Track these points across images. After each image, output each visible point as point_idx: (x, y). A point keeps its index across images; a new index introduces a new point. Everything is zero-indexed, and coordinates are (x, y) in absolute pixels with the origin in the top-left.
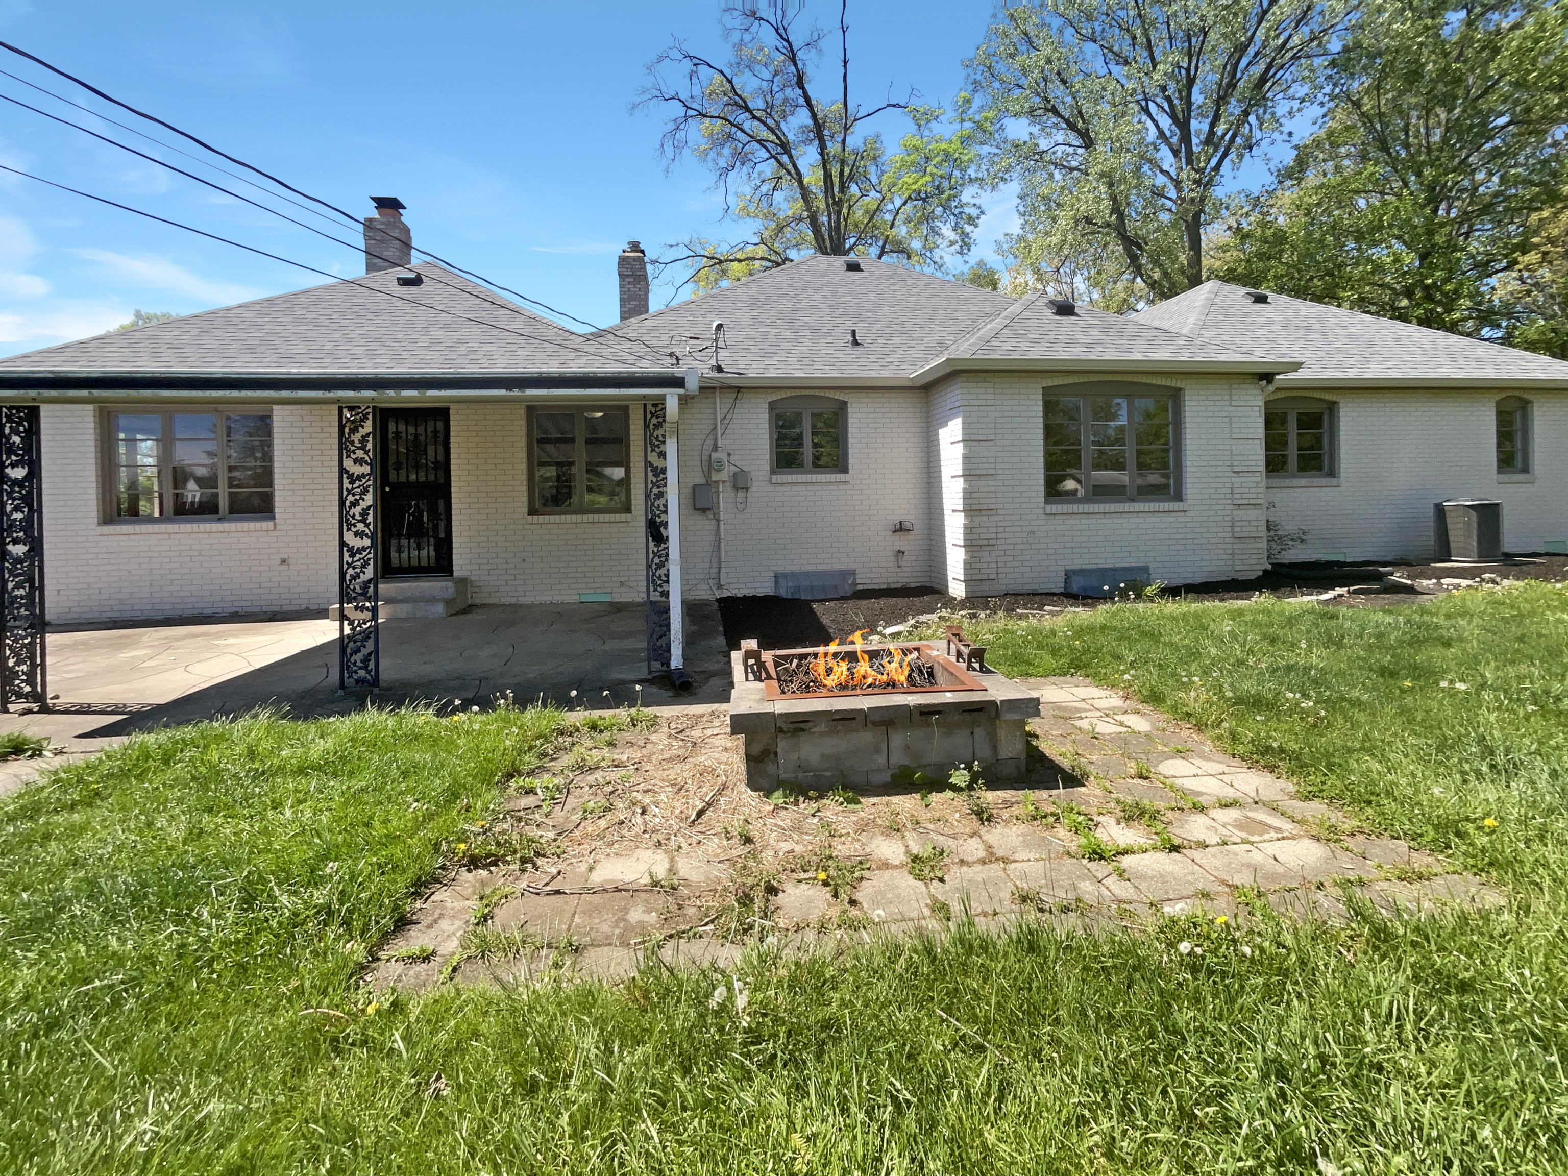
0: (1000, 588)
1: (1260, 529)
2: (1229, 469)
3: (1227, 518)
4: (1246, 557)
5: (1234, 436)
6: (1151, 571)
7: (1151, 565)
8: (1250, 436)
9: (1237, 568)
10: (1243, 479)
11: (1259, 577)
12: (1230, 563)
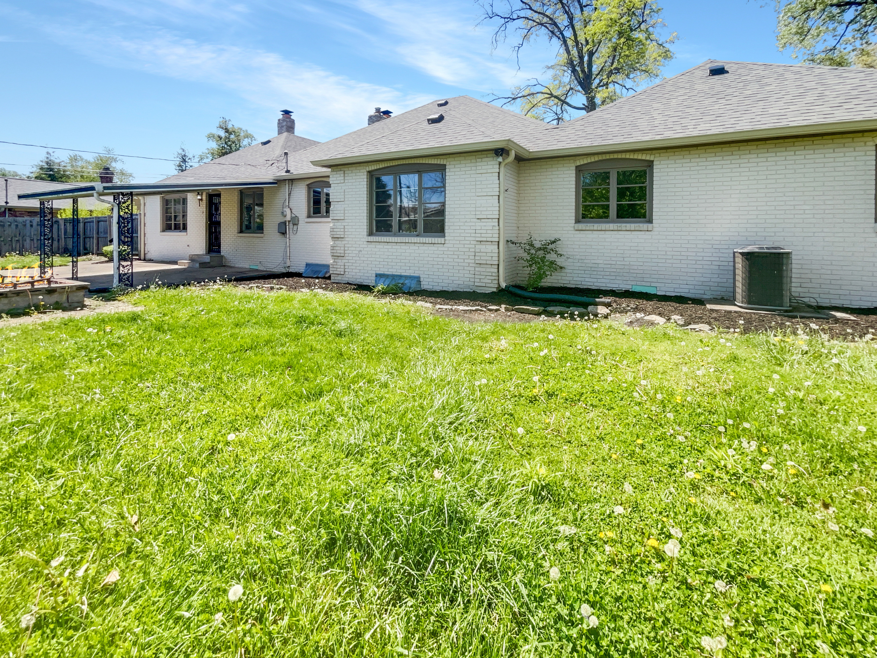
0: (345, 279)
1: (494, 258)
2: (474, 216)
3: (472, 250)
4: (483, 277)
5: (478, 194)
6: (422, 280)
7: (421, 276)
8: (489, 194)
9: (476, 284)
10: (485, 224)
11: (493, 292)
12: (472, 280)
